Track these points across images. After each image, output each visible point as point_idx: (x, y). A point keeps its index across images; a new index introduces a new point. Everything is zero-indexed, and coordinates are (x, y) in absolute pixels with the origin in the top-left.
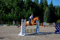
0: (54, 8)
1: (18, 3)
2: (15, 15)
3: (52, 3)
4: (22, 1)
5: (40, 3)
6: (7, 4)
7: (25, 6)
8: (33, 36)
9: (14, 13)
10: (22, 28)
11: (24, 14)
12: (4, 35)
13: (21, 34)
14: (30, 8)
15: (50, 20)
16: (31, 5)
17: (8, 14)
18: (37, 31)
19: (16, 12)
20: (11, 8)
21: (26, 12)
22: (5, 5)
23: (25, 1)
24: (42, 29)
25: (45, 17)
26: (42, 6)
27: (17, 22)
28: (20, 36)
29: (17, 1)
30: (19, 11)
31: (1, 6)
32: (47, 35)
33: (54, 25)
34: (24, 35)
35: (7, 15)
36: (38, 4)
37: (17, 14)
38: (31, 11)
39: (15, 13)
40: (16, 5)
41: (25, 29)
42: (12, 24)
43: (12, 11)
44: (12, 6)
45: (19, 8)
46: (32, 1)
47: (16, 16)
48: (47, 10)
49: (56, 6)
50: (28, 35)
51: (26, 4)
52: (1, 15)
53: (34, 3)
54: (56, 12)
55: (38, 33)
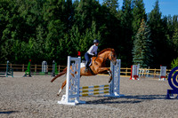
0: (164, 23)
1: (56, 9)
2: (47, 44)
3: (157, 7)
4: (70, 2)
5: (123, 7)
6: (25, 12)
7: (77, 17)
8: (102, 106)
9: (45, 37)
10: (70, 83)
11: (75, 42)
12: (16, 104)
13: (64, 101)
14: (94, 23)
15: (151, 58)
16: (94, 15)
17: (27, 42)
18: (112, 91)
19: (49, 35)
20: (38, 22)
21: (81, 34)
22: (18, 14)
23: (77, 2)
24: (127, 85)
25: (136, 48)
26: (129, 17)
27: (54, 66)
28: (63, 106)
29: (55, 3)
30: (59, 34)
31: (7, 18)
32: (144, 103)
33: (165, 74)
34: (73, 104)
35: (23, 44)
36: (116, 12)
37: (55, 41)
38: (96, 33)
39: (47, 39)
40: (51, 14)
41: (78, 84)
42: (39, 70)
43: (40, 33)
44: (40, 18)
45: (59, 24)
46: (98, 3)
47: (50, 46)
48: (142, 28)
49: (170, 16)
50: (87, 103)
51: (81, 13)
52: (7, 43)
53: (104, 7)
54: (171, 36)
55: (117, 97)
